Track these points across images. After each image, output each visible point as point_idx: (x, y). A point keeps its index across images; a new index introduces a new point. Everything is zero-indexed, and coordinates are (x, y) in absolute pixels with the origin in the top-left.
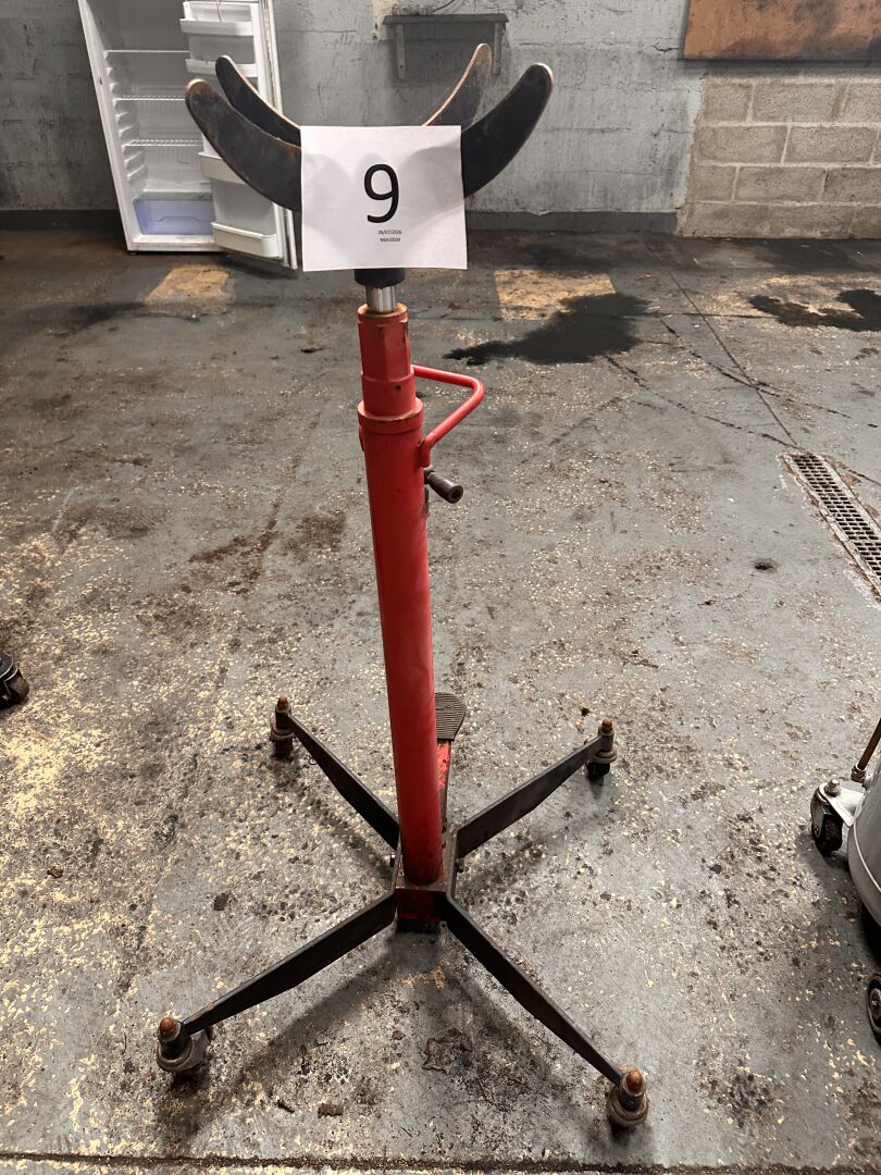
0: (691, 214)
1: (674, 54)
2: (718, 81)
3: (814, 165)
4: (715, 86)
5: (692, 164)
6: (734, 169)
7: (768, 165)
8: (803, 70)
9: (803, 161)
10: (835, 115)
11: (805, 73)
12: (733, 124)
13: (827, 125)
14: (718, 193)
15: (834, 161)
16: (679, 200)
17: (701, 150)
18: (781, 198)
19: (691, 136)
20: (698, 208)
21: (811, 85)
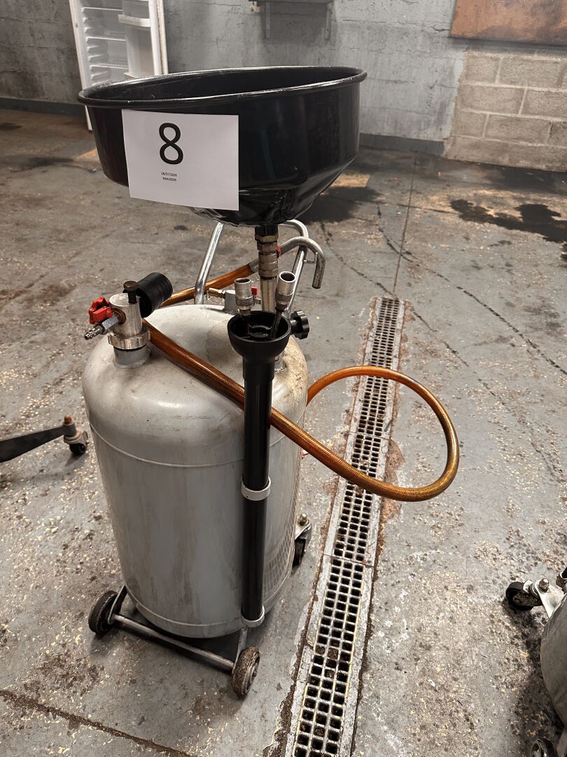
0: (454, 144)
1: (446, 33)
2: (476, 54)
3: (542, 118)
4: (474, 57)
5: (456, 109)
6: (485, 116)
7: (509, 115)
8: (537, 50)
9: (534, 114)
10: (559, 84)
11: (538, 53)
12: (485, 84)
13: (554, 90)
14: (473, 131)
15: (558, 116)
16: (446, 132)
17: (463, 101)
18: (519, 139)
19: (456, 90)
20: (459, 140)
21: (543, 62)
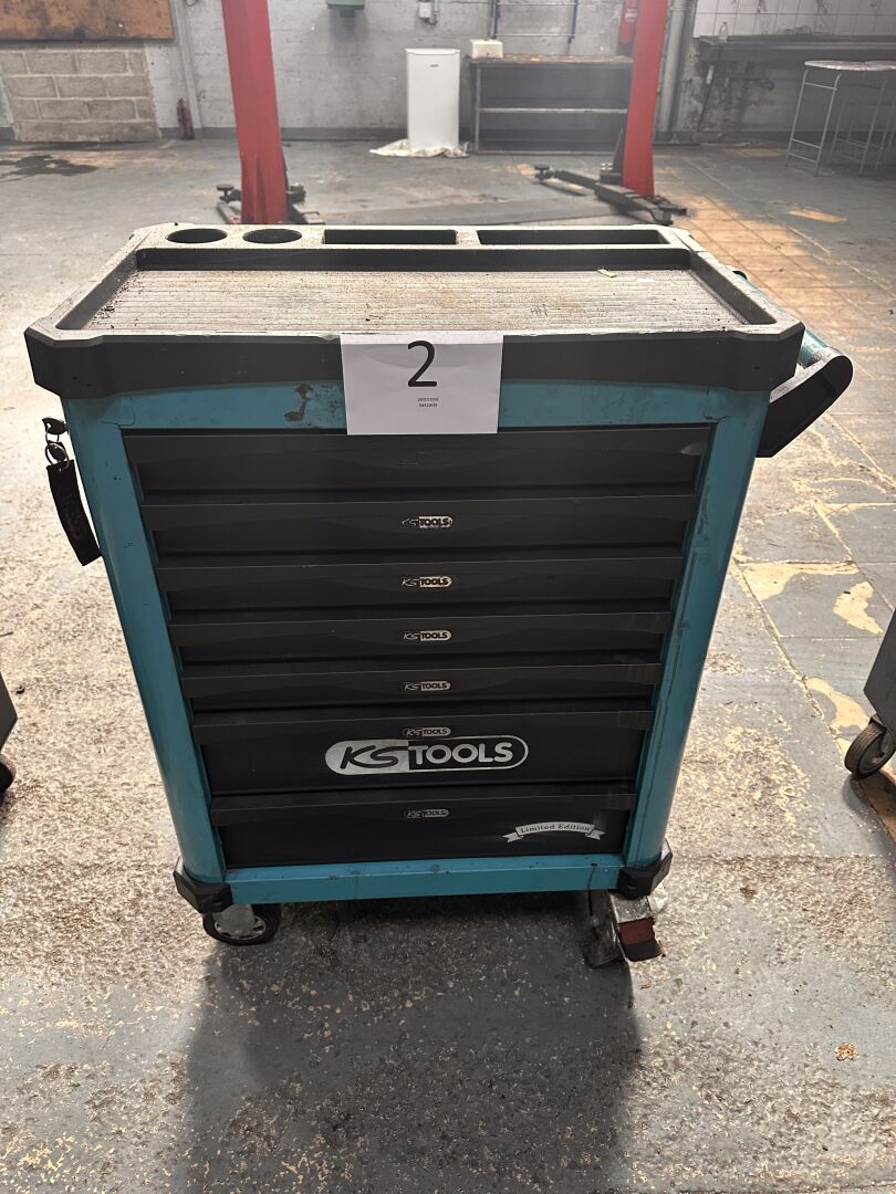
0: (21, 128)
3: (77, 99)
5: (9, 99)
6: (33, 101)
7: (51, 99)
9: (69, 96)
10: (75, 70)
12: (22, 76)
13: (74, 76)
14: (30, 115)
15: (87, 96)
16: (12, 121)
18: (68, 117)
20: (23, 124)
21: (56, 54)
